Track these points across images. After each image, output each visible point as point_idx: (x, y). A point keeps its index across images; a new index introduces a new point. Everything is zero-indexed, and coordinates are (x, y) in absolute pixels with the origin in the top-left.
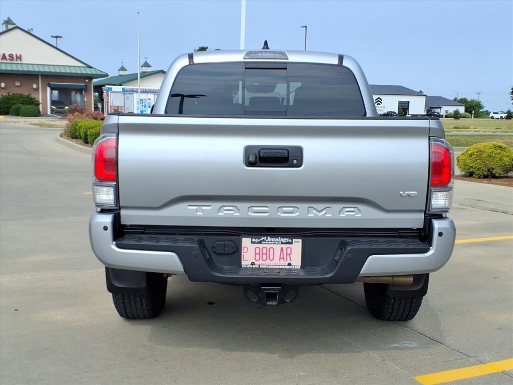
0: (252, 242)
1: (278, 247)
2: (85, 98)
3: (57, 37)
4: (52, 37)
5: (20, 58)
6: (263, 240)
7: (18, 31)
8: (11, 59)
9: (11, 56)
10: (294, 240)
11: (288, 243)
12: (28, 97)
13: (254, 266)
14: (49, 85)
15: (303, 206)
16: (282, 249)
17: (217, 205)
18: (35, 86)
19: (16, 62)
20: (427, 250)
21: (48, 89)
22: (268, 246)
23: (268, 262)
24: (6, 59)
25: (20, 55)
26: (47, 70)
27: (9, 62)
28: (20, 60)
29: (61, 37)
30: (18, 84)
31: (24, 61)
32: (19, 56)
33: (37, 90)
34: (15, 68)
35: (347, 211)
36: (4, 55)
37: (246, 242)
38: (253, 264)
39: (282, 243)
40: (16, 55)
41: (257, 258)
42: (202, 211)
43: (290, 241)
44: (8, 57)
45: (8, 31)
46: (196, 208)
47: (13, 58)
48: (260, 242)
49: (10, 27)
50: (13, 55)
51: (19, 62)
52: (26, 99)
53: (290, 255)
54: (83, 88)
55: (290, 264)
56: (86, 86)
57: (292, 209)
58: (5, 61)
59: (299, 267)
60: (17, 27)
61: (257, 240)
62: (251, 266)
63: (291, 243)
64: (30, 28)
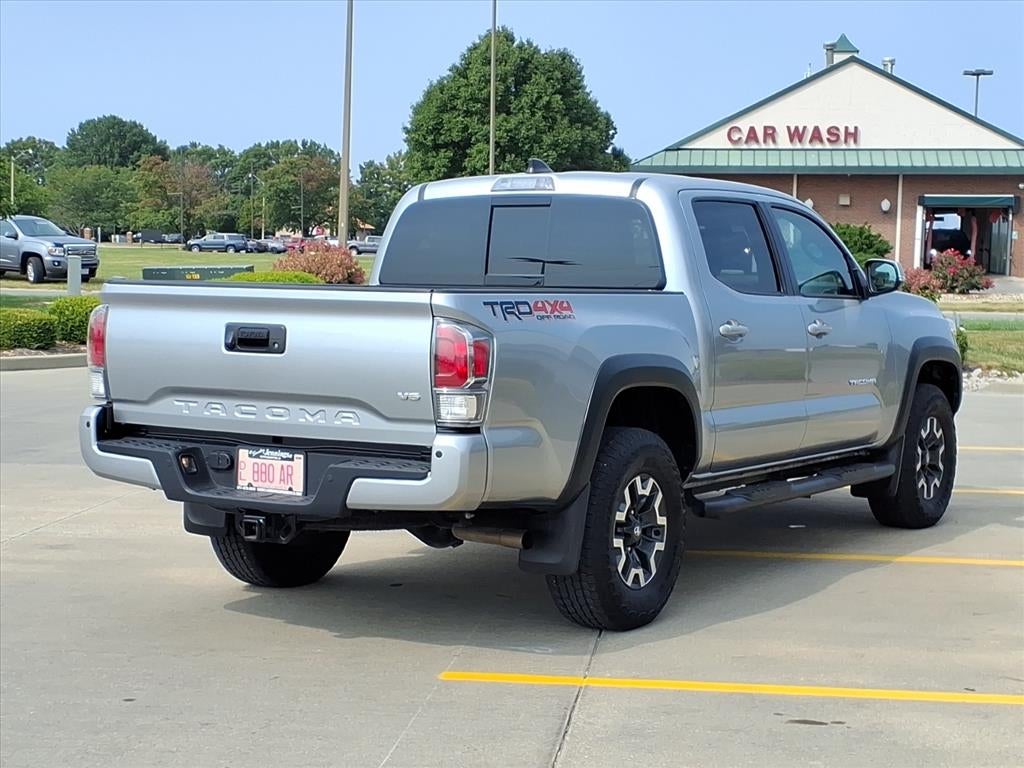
0: (250, 456)
1: (278, 464)
2: (1014, 233)
3: (977, 74)
4: (966, 73)
5: (854, 135)
6: (261, 454)
7: (855, 68)
8: (833, 139)
9: (833, 131)
10: (296, 456)
11: (287, 459)
12: (861, 231)
13: (251, 489)
14: (922, 201)
15: (294, 407)
16: (282, 467)
17: (203, 401)
18: (886, 205)
19: (844, 146)
20: (424, 477)
21: (920, 210)
22: (267, 462)
23: (267, 484)
24: (821, 141)
25: (856, 128)
26: (919, 162)
27: (828, 146)
28: (855, 141)
29: (990, 73)
30: (845, 200)
31: (864, 142)
32: (852, 130)
33: (890, 214)
34: (839, 161)
35: (344, 417)
36: (816, 129)
37: (243, 454)
38: (250, 485)
39: (282, 459)
40: (846, 128)
41: (256, 478)
42: (189, 408)
43: (291, 456)
44: (825, 135)
45: (833, 69)
46: (183, 404)
47: (838, 136)
48: (257, 456)
49: (838, 58)
50: (837, 129)
51: (852, 146)
52: (856, 238)
53: (291, 475)
54: (1011, 207)
55: (290, 489)
56: (1017, 199)
57: (282, 411)
58: (819, 146)
59: (300, 494)
60: (853, 60)
61: (255, 453)
62: (247, 488)
63: (292, 459)
64: (887, 59)
